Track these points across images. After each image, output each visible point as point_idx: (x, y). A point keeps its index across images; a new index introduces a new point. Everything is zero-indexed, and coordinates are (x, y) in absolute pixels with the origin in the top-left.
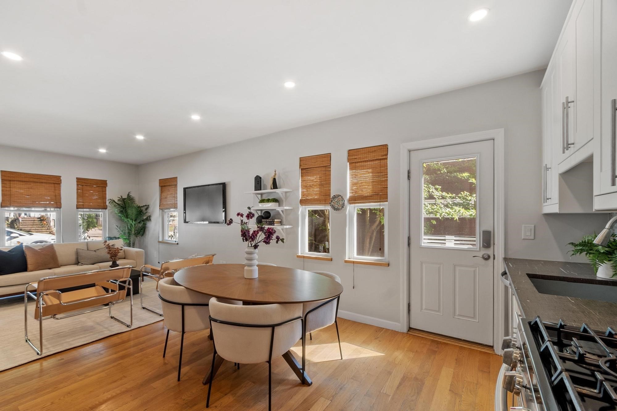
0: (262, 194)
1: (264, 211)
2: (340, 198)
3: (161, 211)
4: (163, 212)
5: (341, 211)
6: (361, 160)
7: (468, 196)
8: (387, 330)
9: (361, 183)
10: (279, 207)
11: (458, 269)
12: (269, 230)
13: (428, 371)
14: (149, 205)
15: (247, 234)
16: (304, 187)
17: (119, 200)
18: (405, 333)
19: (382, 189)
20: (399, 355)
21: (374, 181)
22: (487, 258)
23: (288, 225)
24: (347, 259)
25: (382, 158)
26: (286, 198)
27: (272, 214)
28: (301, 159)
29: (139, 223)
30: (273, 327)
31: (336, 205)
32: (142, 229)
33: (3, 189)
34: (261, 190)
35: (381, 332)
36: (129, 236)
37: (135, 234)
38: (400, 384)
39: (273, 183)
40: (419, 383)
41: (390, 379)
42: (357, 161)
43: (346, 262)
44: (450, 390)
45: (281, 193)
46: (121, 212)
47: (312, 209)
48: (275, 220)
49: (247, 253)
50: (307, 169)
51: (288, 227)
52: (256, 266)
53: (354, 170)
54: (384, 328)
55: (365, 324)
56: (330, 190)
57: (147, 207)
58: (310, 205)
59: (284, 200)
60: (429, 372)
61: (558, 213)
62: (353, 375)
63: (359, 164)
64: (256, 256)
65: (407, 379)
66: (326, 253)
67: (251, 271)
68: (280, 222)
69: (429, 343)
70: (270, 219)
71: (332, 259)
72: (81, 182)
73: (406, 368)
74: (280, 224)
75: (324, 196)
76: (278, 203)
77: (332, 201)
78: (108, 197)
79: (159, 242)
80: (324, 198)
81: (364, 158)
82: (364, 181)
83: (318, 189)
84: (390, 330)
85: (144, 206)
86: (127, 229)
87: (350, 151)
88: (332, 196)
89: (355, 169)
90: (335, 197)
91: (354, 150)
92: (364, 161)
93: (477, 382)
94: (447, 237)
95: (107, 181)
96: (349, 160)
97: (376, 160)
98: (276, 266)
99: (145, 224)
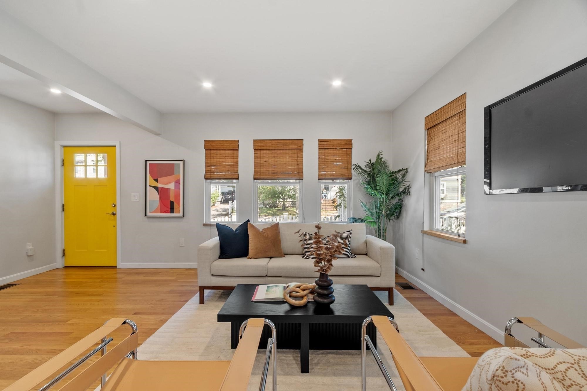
3: (428, 175)
4: (431, 177)
14: (407, 169)
17: (366, 166)
29: (392, 198)
32: (396, 209)
33: (255, 159)
36: (378, 218)
37: (387, 216)
46: (369, 183)
57: (405, 171)
72: (324, 144)
78: (354, 161)
79: (424, 232)
85: (400, 171)
86: (374, 207)
95: (352, 139)
99: (401, 200)
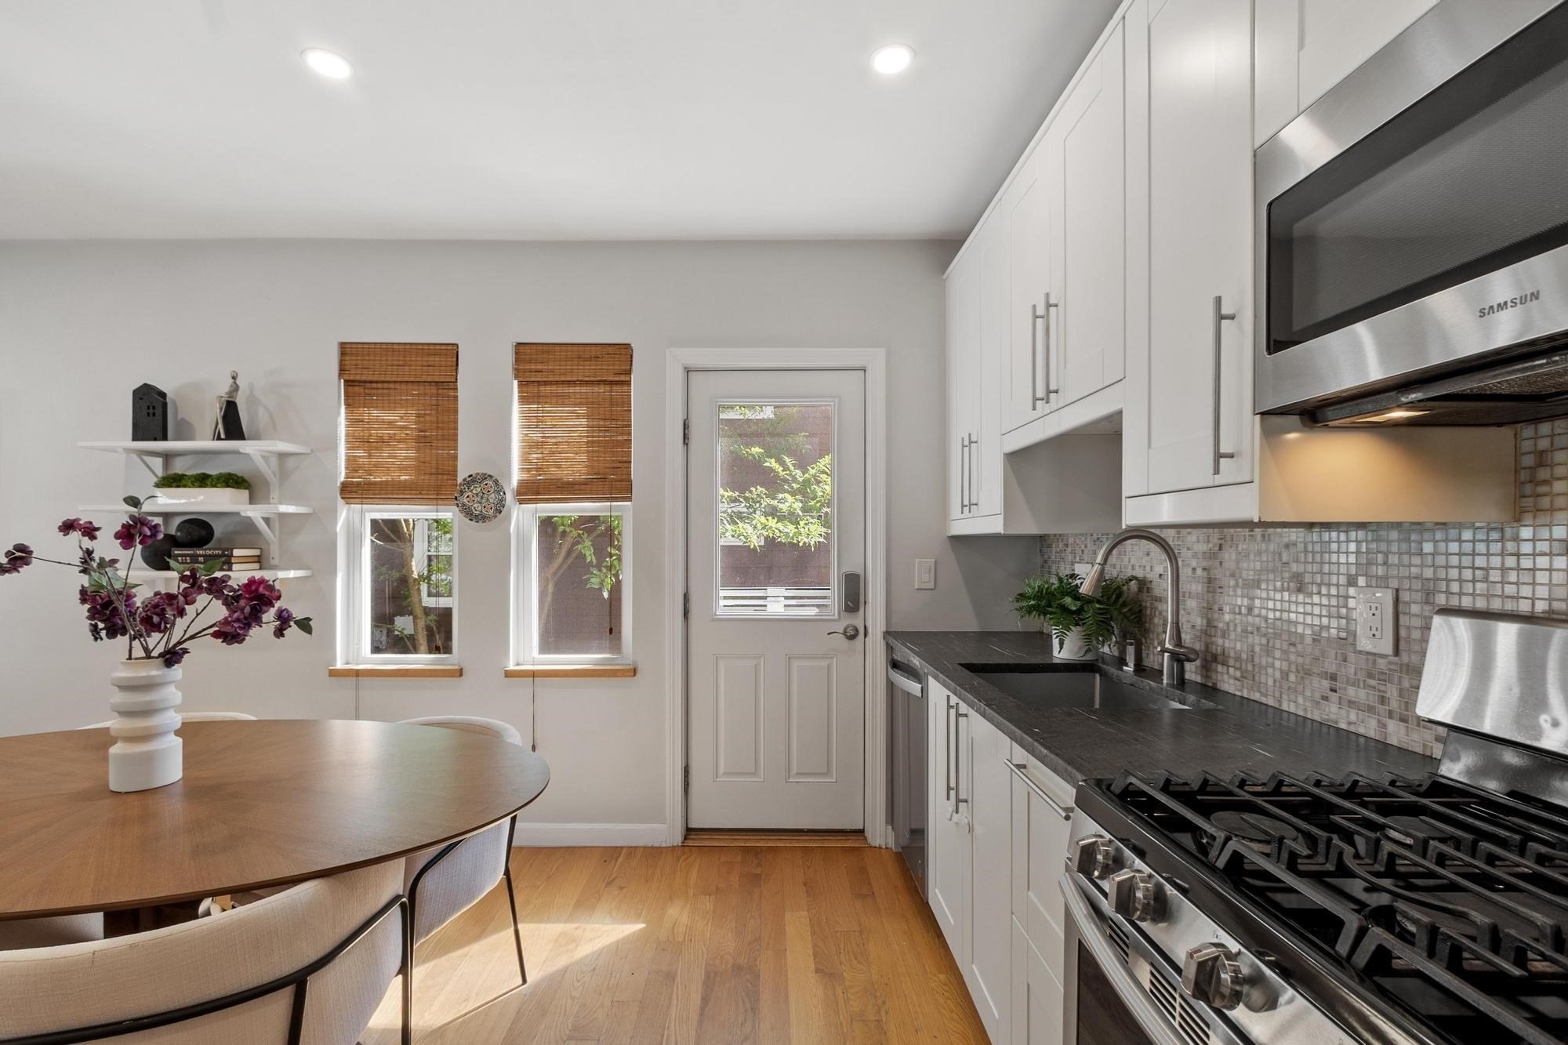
0: (168, 457)
1: (177, 521)
2: (490, 483)
5: (494, 522)
6: (557, 379)
7: (764, 497)
8: (632, 850)
9: (556, 444)
10: (251, 503)
11: (795, 664)
12: (253, 588)
13: (758, 935)
15: (122, 608)
16: (355, 441)
18: (678, 846)
19: (615, 465)
20: (678, 913)
21: (593, 442)
22: (851, 635)
23: (293, 569)
24: (511, 667)
25: (617, 379)
26: (283, 474)
27: (218, 529)
28: (345, 349)
30: (298, 982)
31: (476, 506)
34: (165, 438)
35: (616, 861)
38: (705, 1000)
39: (225, 418)
40: (748, 977)
41: (675, 996)
42: (545, 379)
43: (509, 674)
44: (817, 971)
45: (263, 457)
47: (387, 516)
48: (236, 552)
49: (120, 687)
50: (368, 385)
51: (292, 574)
52: (172, 736)
53: (533, 403)
54: (622, 847)
55: (569, 847)
56: (455, 458)
58: (382, 501)
59: (273, 480)
60: (760, 937)
61: (1002, 532)
62: (570, 1026)
63: (548, 388)
64: (172, 694)
65: (718, 979)
66: (440, 653)
67: (149, 759)
68: (256, 559)
69: (739, 859)
70: (210, 545)
71: (461, 670)
73: (705, 945)
74: (257, 566)
75: (431, 474)
76: (247, 491)
77: (462, 492)
80: (432, 482)
81: (564, 374)
82: (565, 439)
83: (412, 453)
84: (640, 847)
87: (521, 347)
88: (462, 475)
89: (539, 403)
90: (473, 481)
91: (534, 347)
92: (563, 382)
93: (860, 925)
94: (771, 591)
96: (518, 373)
97: (600, 382)
98: (254, 719)
